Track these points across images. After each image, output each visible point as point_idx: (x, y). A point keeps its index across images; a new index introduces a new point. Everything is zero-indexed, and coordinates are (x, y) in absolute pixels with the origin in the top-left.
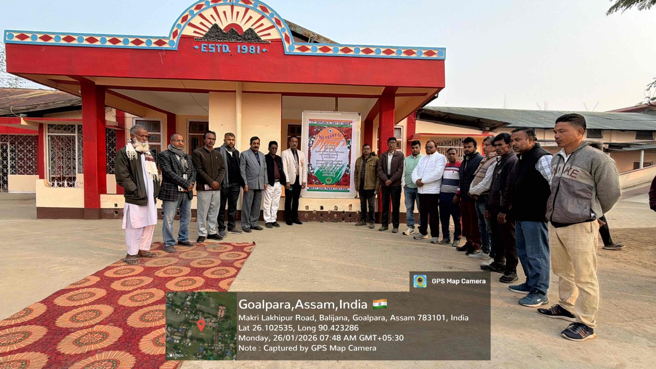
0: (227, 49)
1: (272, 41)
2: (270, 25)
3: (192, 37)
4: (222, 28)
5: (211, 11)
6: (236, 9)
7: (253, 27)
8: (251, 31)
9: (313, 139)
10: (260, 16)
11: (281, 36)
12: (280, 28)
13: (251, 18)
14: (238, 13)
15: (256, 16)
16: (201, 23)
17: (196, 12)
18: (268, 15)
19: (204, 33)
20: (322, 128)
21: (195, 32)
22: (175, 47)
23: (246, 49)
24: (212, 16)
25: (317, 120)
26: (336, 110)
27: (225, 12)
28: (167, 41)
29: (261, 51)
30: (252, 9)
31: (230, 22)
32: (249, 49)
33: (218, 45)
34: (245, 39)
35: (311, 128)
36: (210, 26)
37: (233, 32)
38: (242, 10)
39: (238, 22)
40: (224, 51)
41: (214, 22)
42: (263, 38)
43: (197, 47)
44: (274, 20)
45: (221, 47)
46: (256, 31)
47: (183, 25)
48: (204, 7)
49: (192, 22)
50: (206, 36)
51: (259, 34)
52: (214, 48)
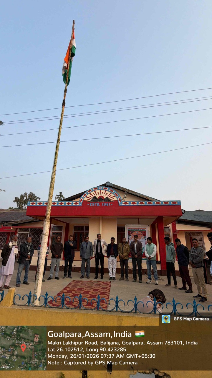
0: (98, 204)
1: (115, 201)
2: (114, 195)
3: (87, 201)
4: (97, 197)
5: (94, 192)
6: (102, 191)
7: (108, 197)
8: (107, 198)
9: (130, 236)
10: (110, 193)
11: (118, 199)
12: (117, 197)
13: (107, 194)
14: (103, 192)
15: (109, 193)
16: (90, 196)
17: (88, 193)
18: (113, 192)
19: (91, 199)
20: (133, 231)
21: (88, 199)
22: (81, 205)
23: (105, 204)
24: (94, 194)
25: (132, 228)
26: (139, 224)
27: (98, 192)
28: (78, 203)
29: (110, 205)
30: (108, 191)
31: (100, 195)
32: (106, 204)
33: (96, 203)
34: (105, 201)
35: (129, 231)
36: (93, 197)
37: (101, 198)
38: (104, 191)
39: (102, 195)
40: (98, 205)
41: (94, 196)
42: (111, 200)
43: (88, 204)
44: (115, 194)
45: (97, 204)
46: (109, 198)
47: (84, 197)
48: (91, 191)
49: (87, 196)
50: (91, 200)
51: (110, 199)
52: (94, 205)
